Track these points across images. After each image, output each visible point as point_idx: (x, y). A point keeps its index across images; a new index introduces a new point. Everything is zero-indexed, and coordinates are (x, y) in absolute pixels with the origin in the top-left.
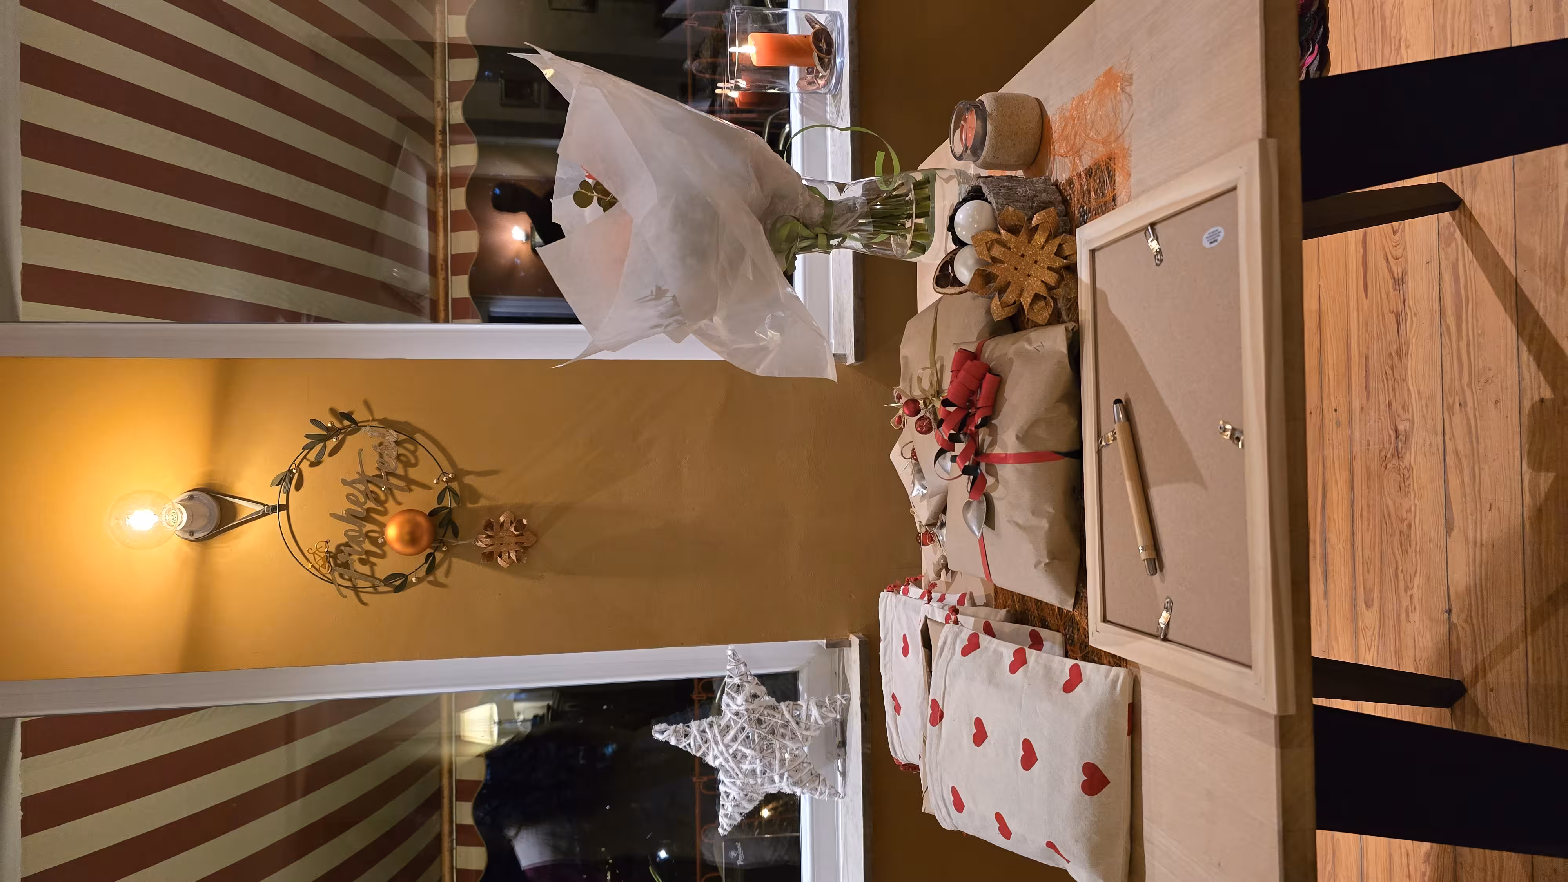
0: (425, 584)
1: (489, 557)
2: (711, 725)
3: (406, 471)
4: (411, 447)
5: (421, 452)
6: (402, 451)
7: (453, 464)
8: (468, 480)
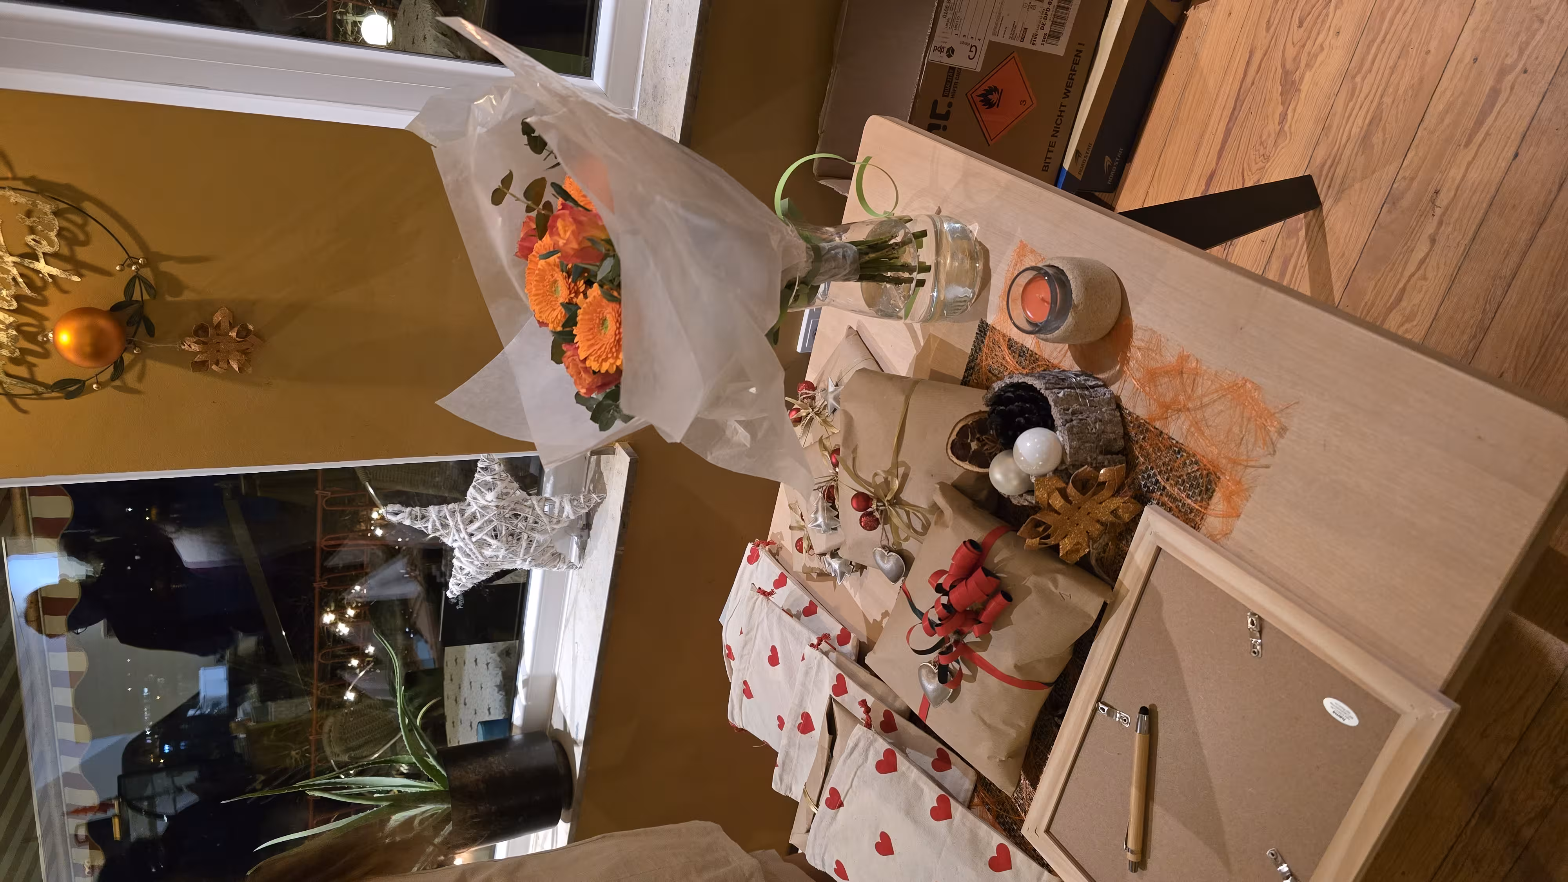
0: (109, 390)
1: (200, 366)
2: (453, 513)
3: (72, 251)
4: (78, 219)
5: (92, 226)
6: (65, 224)
7: (143, 245)
8: (165, 267)
